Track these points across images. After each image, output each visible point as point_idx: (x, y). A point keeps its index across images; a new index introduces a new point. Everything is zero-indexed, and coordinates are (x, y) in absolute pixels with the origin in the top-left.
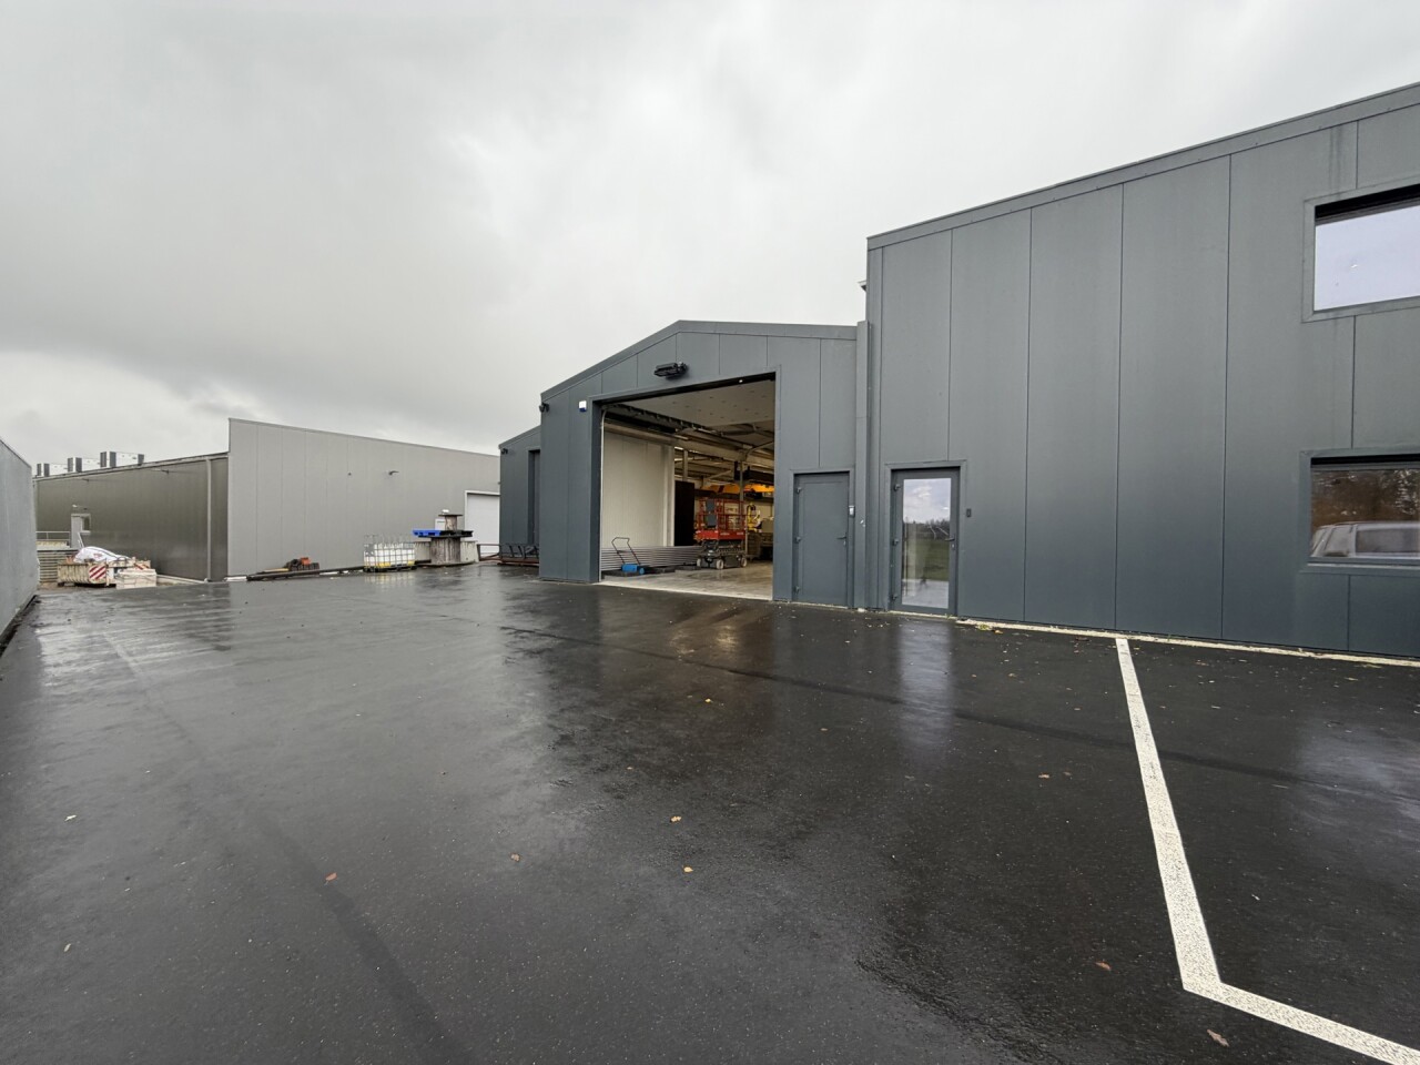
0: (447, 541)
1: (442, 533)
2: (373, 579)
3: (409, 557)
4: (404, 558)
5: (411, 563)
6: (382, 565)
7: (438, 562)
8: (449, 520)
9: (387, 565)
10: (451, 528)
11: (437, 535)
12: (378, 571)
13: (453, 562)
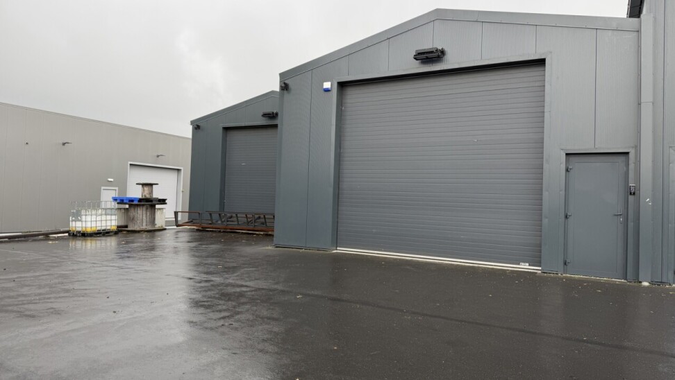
0: (144, 208)
1: (140, 200)
2: (79, 244)
3: (112, 222)
4: (109, 223)
5: (114, 228)
6: (89, 230)
7: (136, 228)
8: (146, 189)
9: (94, 229)
10: (148, 196)
11: (136, 202)
12: (84, 235)
13: (149, 228)
